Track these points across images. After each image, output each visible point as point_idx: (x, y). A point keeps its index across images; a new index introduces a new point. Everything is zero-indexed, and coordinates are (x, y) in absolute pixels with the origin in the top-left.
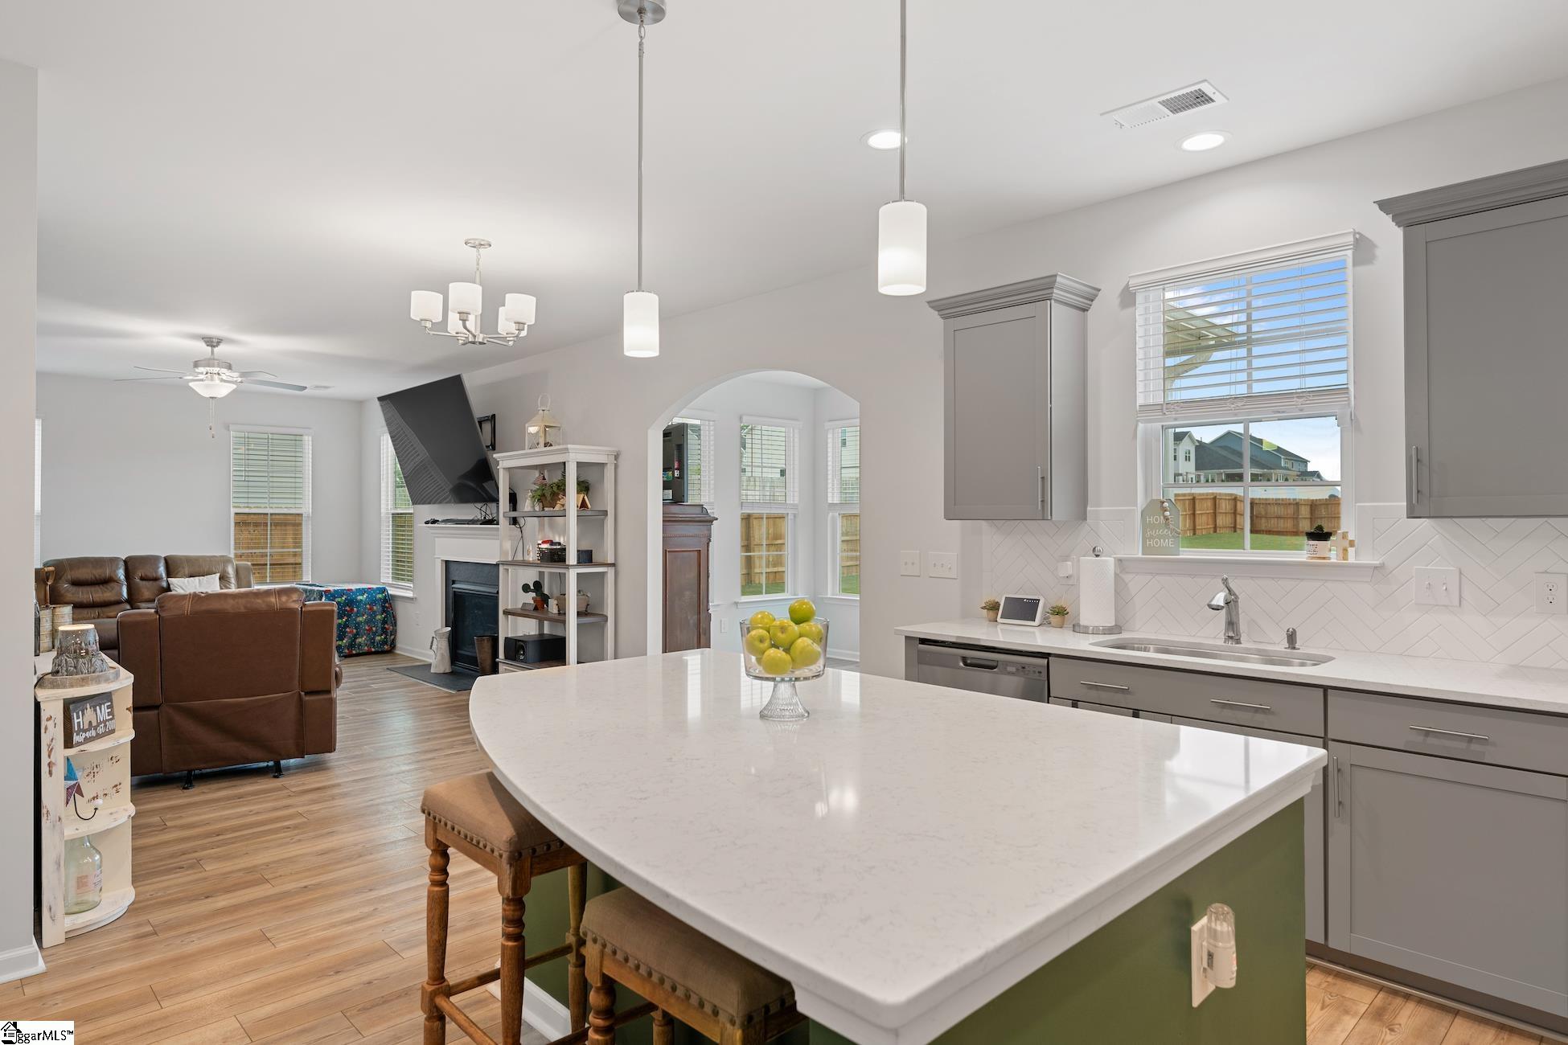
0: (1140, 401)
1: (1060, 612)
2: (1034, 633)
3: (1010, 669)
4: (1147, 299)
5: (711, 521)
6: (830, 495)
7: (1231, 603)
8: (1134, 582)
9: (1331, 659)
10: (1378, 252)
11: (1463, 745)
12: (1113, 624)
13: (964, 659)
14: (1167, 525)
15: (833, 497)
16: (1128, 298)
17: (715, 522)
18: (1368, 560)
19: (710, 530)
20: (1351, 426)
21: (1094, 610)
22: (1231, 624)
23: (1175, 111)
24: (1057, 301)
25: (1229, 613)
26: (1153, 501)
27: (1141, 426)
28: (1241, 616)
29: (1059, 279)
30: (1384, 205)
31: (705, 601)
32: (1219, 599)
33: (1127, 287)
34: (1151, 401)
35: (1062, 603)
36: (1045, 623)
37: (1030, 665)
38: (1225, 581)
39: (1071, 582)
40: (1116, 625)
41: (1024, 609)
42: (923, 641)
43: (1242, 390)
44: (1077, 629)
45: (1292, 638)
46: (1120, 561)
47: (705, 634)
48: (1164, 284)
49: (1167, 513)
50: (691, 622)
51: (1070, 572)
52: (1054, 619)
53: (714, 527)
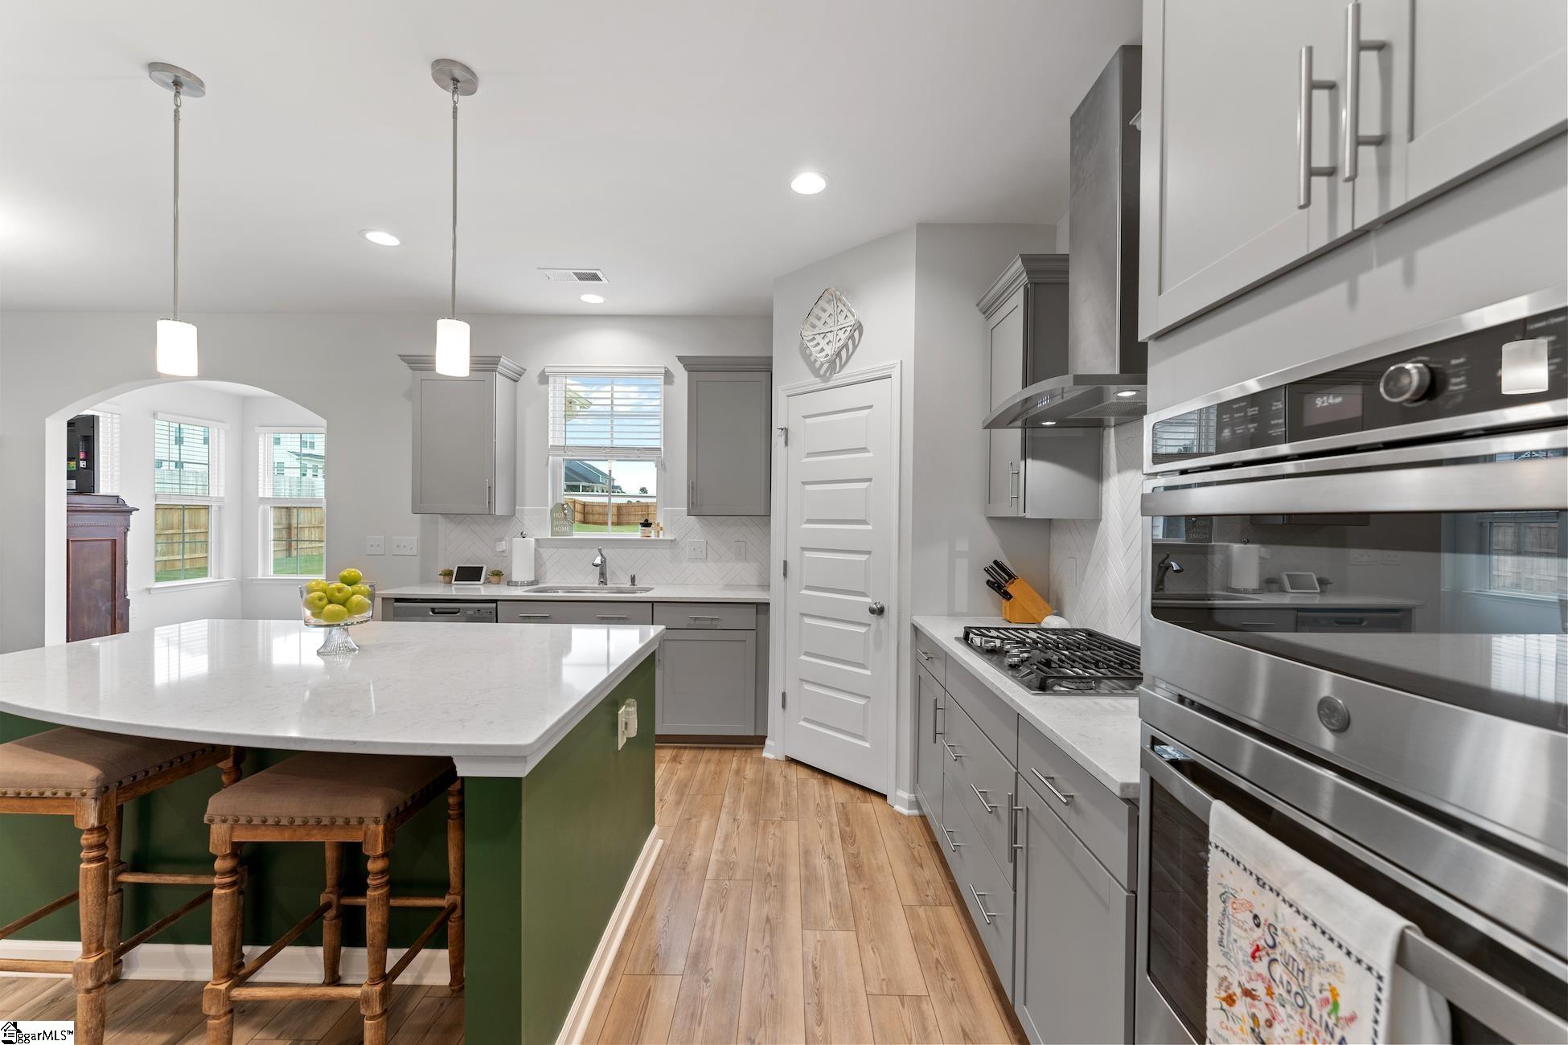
0: (551, 443)
1: (498, 574)
2: (479, 589)
3: (469, 613)
4: (555, 381)
5: (130, 511)
6: (260, 490)
7: (604, 562)
8: (546, 553)
9: (652, 589)
10: (675, 380)
11: (709, 622)
12: (533, 579)
13: (433, 610)
14: (565, 518)
15: (264, 492)
16: (544, 378)
17: (134, 513)
18: (667, 537)
19: (128, 521)
20: (662, 467)
21: (521, 571)
22: (602, 574)
23: (580, 279)
24: (500, 373)
25: (602, 569)
26: (557, 504)
27: (550, 457)
28: (607, 569)
29: (502, 359)
30: (680, 358)
31: (122, 587)
32: (598, 561)
33: (543, 372)
34: (557, 444)
35: (499, 569)
36: (488, 582)
37: (484, 608)
38: (600, 550)
39: (506, 556)
40: (535, 580)
41: (470, 574)
42: (398, 600)
43: (607, 443)
44: (510, 584)
45: (633, 579)
46: (537, 540)
47: (121, 619)
48: (566, 374)
49: (566, 511)
50: (103, 608)
51: (504, 548)
52: (495, 579)
53: (133, 517)
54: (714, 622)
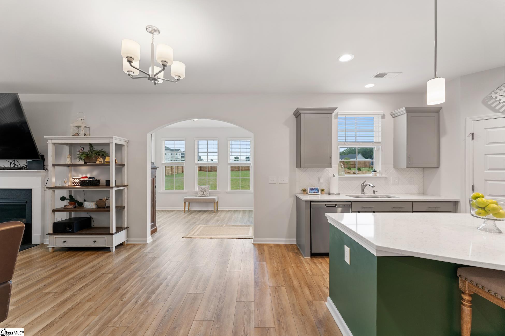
1: (323, 190)
3: (340, 206)
5: (156, 168)
12: (338, 192)
13: (326, 205)
16: (336, 117)
18: (383, 176)
19: (156, 172)
37: (346, 204)
39: (322, 183)
42: (312, 202)
45: (374, 192)
49: (342, 167)
53: (157, 170)
54: (436, 209)
